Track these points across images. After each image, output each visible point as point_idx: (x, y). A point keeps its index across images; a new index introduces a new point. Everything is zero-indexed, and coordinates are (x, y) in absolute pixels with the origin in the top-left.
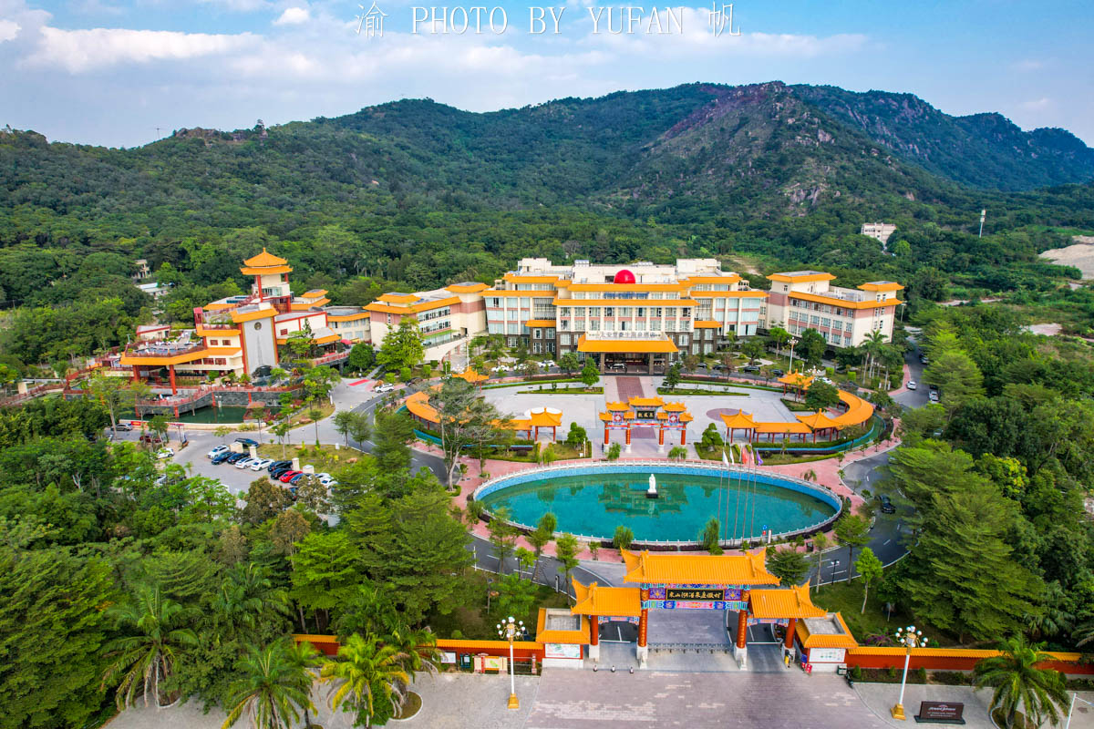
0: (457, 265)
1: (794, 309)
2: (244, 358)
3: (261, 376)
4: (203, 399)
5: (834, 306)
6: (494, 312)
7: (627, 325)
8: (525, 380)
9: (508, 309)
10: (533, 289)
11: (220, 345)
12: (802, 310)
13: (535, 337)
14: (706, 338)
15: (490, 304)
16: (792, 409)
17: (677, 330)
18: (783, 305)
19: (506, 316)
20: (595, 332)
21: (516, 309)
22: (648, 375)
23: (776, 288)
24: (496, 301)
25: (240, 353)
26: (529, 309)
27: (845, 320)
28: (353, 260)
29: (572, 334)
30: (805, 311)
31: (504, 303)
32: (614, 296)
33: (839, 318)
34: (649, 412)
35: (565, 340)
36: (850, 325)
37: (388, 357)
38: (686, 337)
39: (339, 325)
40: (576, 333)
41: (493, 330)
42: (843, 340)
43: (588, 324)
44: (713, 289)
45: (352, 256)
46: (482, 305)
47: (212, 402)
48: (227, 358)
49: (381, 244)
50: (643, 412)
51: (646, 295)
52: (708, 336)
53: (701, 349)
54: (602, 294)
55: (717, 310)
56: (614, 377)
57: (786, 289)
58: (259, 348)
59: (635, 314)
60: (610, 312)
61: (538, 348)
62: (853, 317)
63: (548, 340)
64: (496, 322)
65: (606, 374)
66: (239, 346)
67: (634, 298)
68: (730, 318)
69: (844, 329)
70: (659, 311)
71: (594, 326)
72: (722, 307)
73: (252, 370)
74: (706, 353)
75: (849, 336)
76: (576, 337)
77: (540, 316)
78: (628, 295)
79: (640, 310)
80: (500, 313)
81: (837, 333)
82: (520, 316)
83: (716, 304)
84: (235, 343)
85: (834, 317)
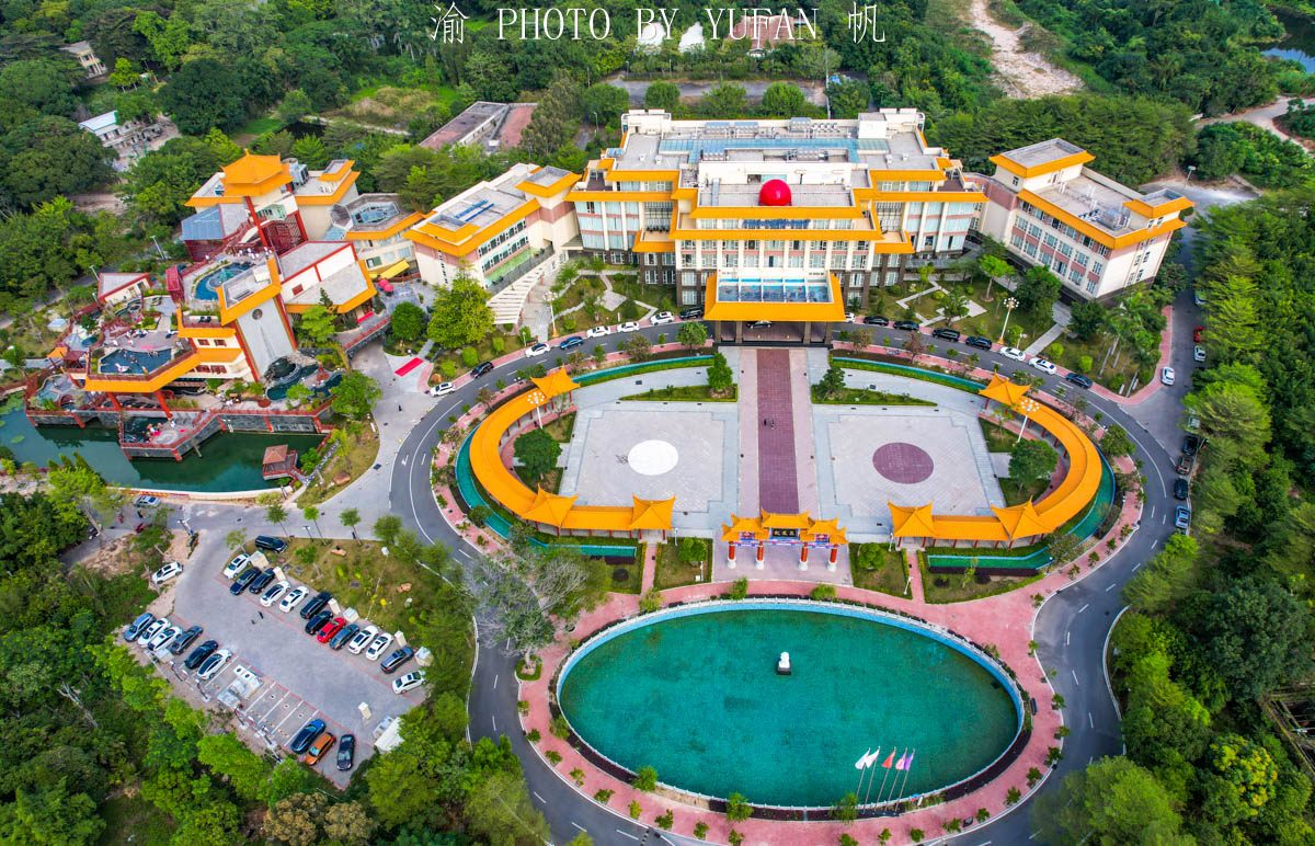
0: (540, 52)
1: (1024, 215)
2: (249, 360)
3: (276, 377)
4: (207, 429)
5: (1079, 233)
6: (589, 219)
7: (777, 260)
8: (633, 361)
9: (608, 215)
10: (643, 189)
11: (212, 345)
12: (1034, 221)
13: (647, 263)
14: (890, 265)
15: (581, 208)
16: (992, 446)
17: (848, 268)
18: (1008, 208)
19: (606, 225)
20: (730, 269)
21: (620, 217)
22: (800, 344)
23: (1002, 176)
24: (591, 205)
25: (242, 356)
26: (638, 216)
27: (1094, 258)
29: (698, 274)
30: (1039, 224)
31: (601, 208)
32: (758, 223)
33: (1086, 251)
34: (788, 531)
35: (688, 280)
36: (1099, 267)
37: (443, 332)
38: (860, 276)
39: (375, 244)
40: (704, 271)
41: (589, 242)
42: (1085, 281)
43: (720, 259)
44: (907, 189)
46: (570, 206)
47: (219, 427)
48: (226, 365)
50: (781, 530)
51: (807, 222)
52: (893, 262)
53: (882, 279)
54: (741, 222)
55: (910, 217)
56: (753, 351)
57: (1016, 180)
58: (265, 341)
59: (788, 246)
60: (751, 245)
61: (652, 278)
62: (1107, 257)
63: (664, 267)
64: (591, 232)
65: (746, 343)
66: (238, 346)
67: (788, 228)
68: (927, 227)
69: (1090, 268)
70: (823, 245)
71: (730, 260)
72: (917, 212)
73: (263, 370)
74: (887, 283)
75: (1095, 279)
76: (704, 276)
77: (655, 223)
78: (779, 224)
79: (796, 244)
80: (596, 220)
81: (1079, 269)
82: (625, 225)
83: (910, 209)
84: (232, 343)
85: (1078, 248)
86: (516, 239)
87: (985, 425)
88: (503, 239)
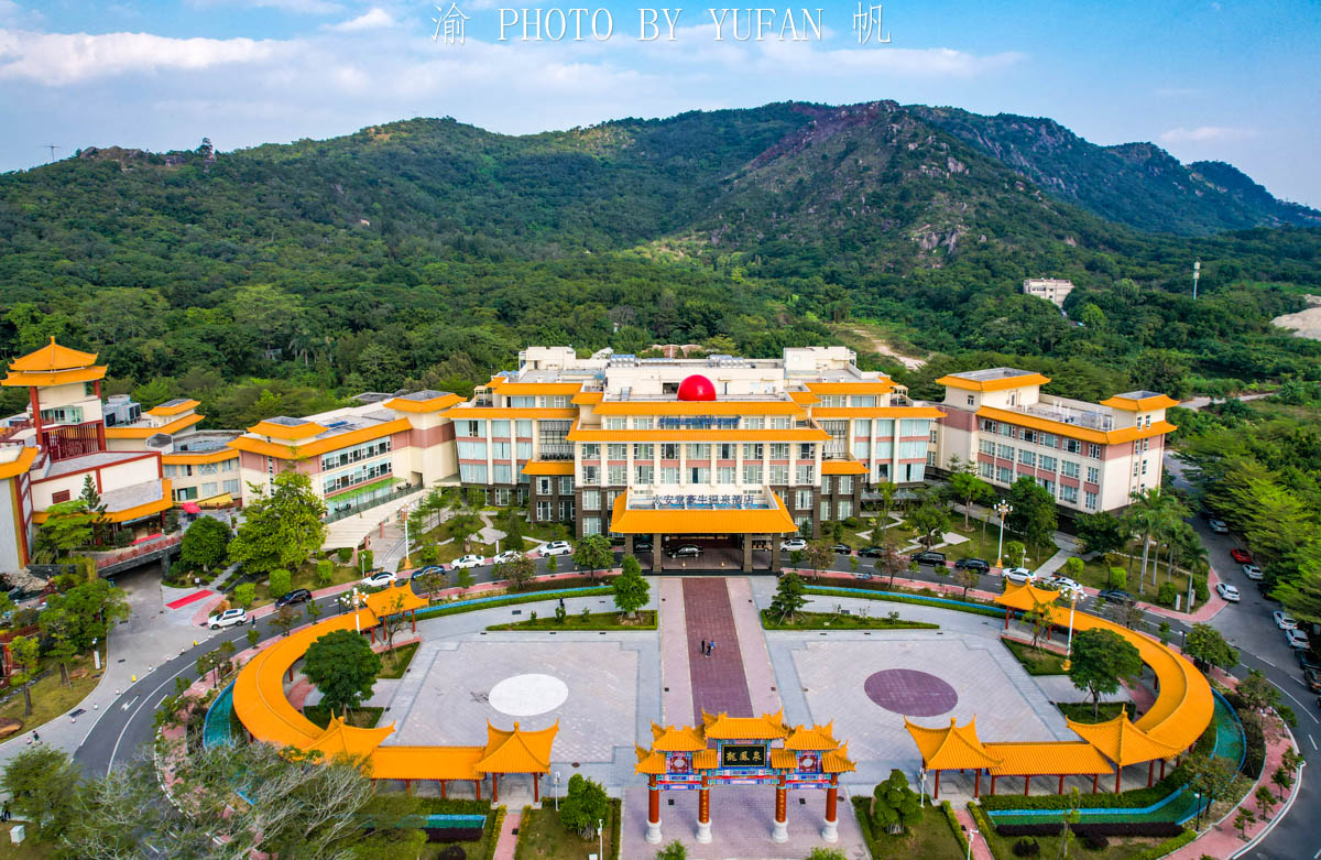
0: (441, 348)
1: (988, 436)
5: (1062, 437)
6: (470, 445)
7: (702, 474)
8: (510, 590)
9: (494, 440)
10: (538, 404)
12: (1002, 440)
13: (539, 491)
14: (842, 491)
15: (462, 431)
17: (792, 483)
18: (968, 429)
19: (490, 452)
20: (643, 487)
21: (509, 440)
22: (740, 572)
23: (955, 399)
24: (474, 426)
26: (530, 440)
27: (1085, 463)
28: (288, 338)
29: (602, 491)
30: (1009, 442)
31: (486, 430)
32: (677, 422)
33: (1074, 458)
34: (750, 750)
35: (590, 502)
36: (1095, 473)
37: (250, 547)
38: (808, 495)
39: (193, 470)
40: (611, 488)
41: (470, 476)
42: (1082, 497)
43: (632, 473)
44: (849, 405)
45: (287, 331)
46: (448, 432)
49: (342, 311)
50: (737, 750)
51: (735, 421)
52: (845, 487)
53: (834, 511)
54: (656, 420)
55: (857, 439)
56: (677, 581)
57: (971, 400)
59: (715, 454)
60: (670, 451)
61: (546, 512)
62: (1102, 458)
63: (561, 497)
64: (474, 462)
65: (666, 572)
67: (714, 427)
68: (880, 453)
69: (1084, 477)
70: (759, 448)
71: (644, 475)
72: (864, 434)
74: (841, 516)
75: (1094, 489)
76: (611, 496)
77: (550, 450)
78: (702, 422)
79: (726, 447)
80: (479, 446)
81: (1071, 484)
82: (515, 452)
83: (856, 430)
85: (1064, 456)
86: (377, 461)
87: (1012, 646)
88: (356, 456)
